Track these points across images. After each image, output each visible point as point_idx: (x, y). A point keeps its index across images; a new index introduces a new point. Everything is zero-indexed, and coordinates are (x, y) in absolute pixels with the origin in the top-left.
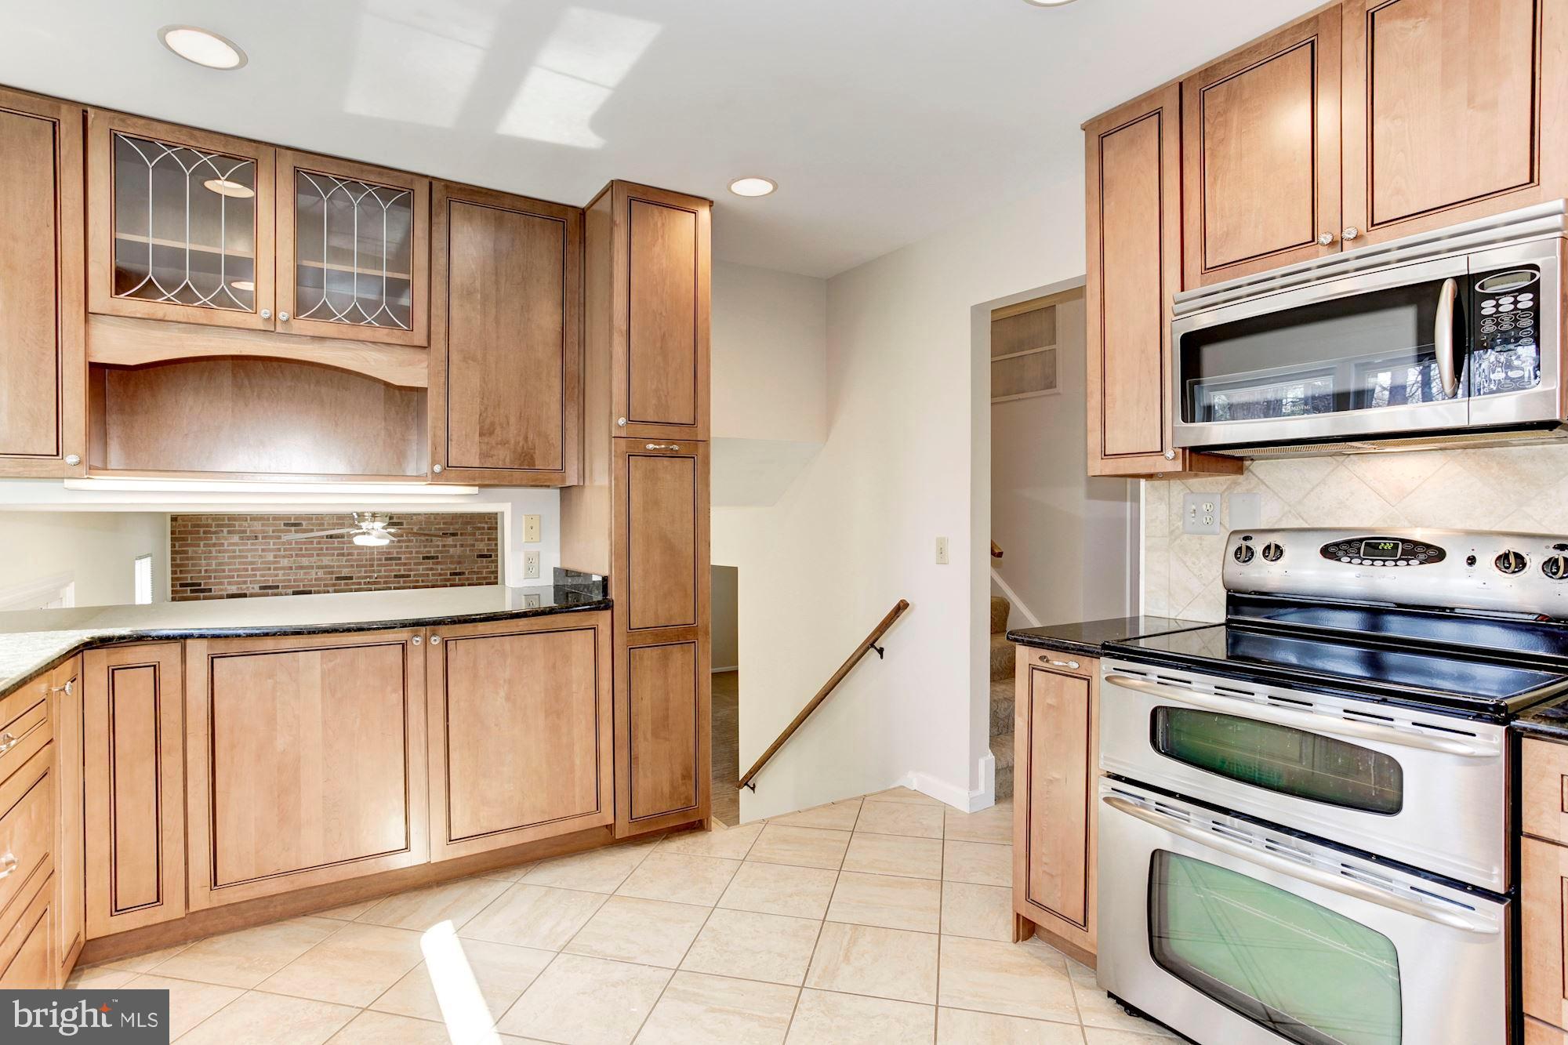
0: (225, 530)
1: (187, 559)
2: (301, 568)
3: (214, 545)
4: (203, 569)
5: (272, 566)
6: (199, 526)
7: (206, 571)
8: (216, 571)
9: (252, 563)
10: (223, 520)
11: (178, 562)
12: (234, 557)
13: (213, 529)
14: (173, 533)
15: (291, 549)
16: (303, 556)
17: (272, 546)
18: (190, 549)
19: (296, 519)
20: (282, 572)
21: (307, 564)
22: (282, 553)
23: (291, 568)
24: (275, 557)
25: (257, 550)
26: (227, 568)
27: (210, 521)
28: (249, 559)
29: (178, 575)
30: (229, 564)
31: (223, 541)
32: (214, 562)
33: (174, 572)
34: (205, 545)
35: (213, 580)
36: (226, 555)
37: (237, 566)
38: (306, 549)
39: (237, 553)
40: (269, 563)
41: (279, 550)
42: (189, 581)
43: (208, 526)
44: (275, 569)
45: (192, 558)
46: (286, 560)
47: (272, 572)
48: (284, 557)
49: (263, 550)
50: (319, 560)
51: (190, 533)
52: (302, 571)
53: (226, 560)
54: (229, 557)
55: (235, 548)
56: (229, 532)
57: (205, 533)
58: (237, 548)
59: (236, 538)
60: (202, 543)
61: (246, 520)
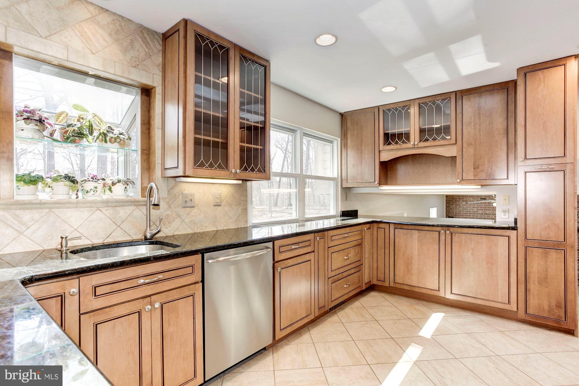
0: (461, 200)
1: (450, 209)
2: (486, 214)
3: (458, 205)
4: (455, 212)
5: (476, 213)
6: (453, 199)
7: (455, 213)
8: (458, 213)
9: (469, 211)
10: (461, 197)
11: (448, 210)
12: (464, 209)
13: (458, 200)
14: (446, 201)
15: (483, 207)
16: (487, 210)
17: (476, 206)
18: (451, 206)
19: (484, 197)
20: (479, 215)
21: (488, 213)
22: (479, 208)
23: (482, 214)
24: (477, 210)
25: (471, 207)
26: (461, 212)
27: (457, 197)
28: (468, 210)
29: (448, 214)
30: (462, 211)
31: (460, 204)
32: (458, 210)
33: (446, 213)
34: (455, 205)
35: (457, 216)
36: (461, 208)
37: (465, 212)
38: (488, 208)
39: (465, 208)
40: (475, 212)
41: (478, 207)
42: (451, 216)
43: (456, 199)
44: (477, 214)
45: (451, 209)
46: (481, 211)
47: (476, 215)
48: (480, 210)
49: (473, 207)
50: (493, 212)
51: (451, 201)
52: (486, 215)
53: (461, 210)
54: (462, 209)
55: (464, 206)
56: (462, 201)
57: (455, 201)
58: (465, 206)
59: (464, 203)
60: (454, 204)
61: (468, 197)
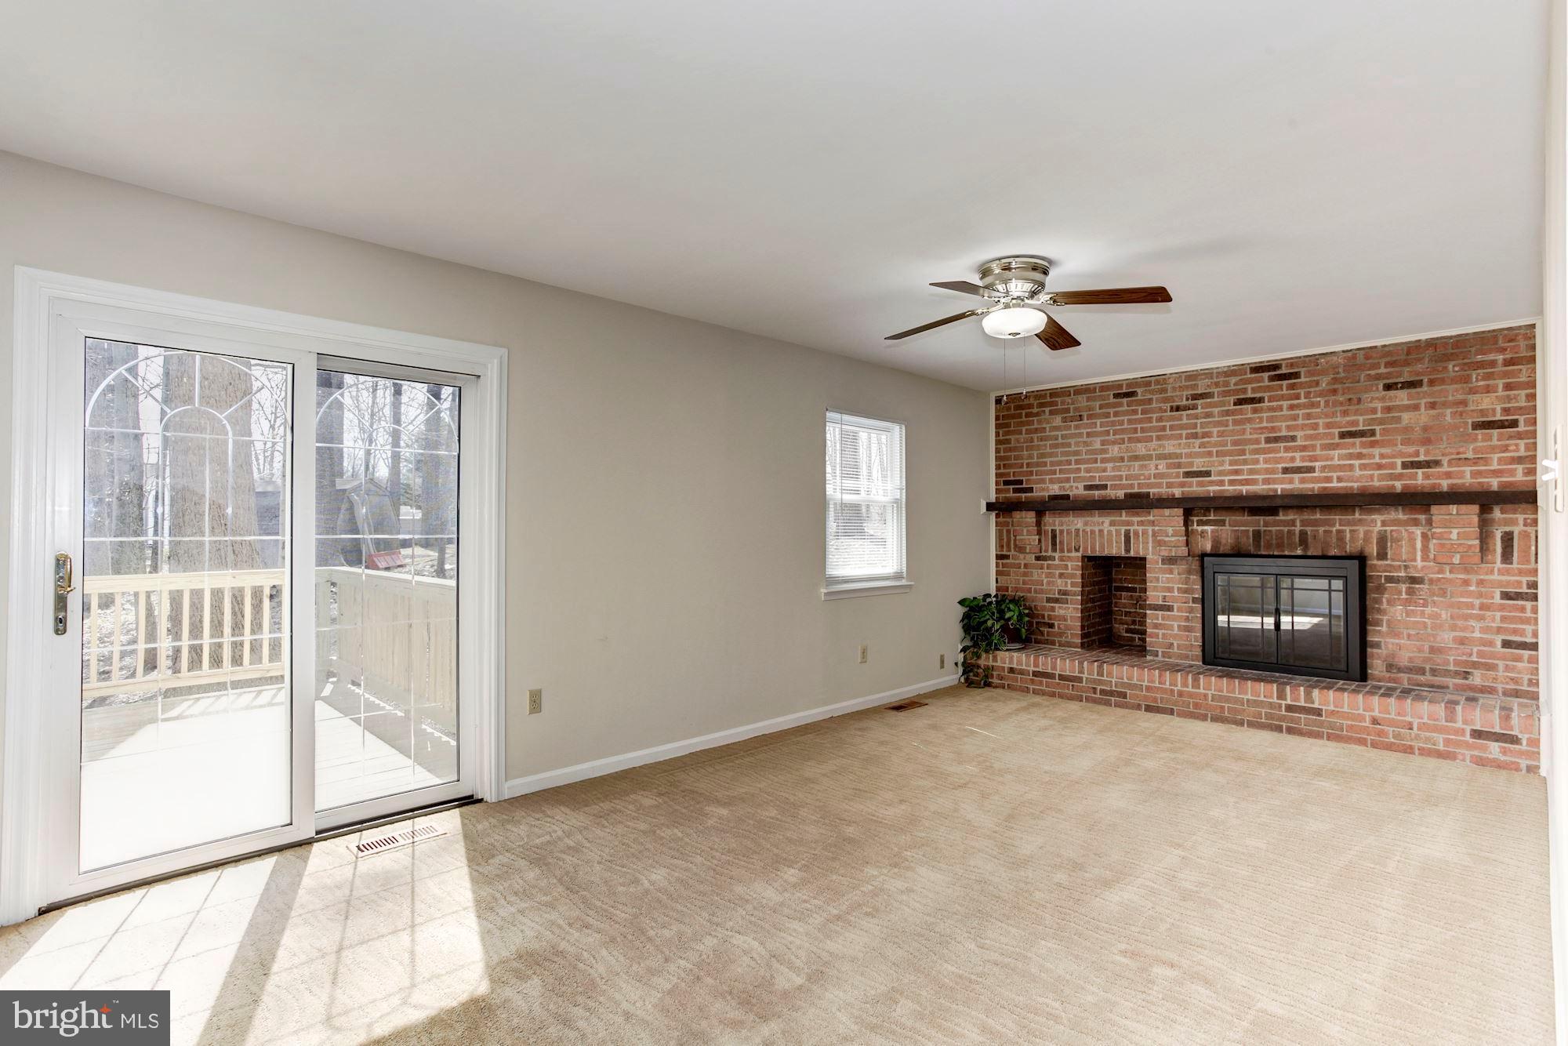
0: (1047, 410)
1: (1010, 450)
2: (1136, 458)
3: (1036, 431)
4: (1026, 461)
5: (1099, 457)
6: (1021, 407)
7: (1028, 464)
8: (1038, 465)
9: (1076, 453)
10: (1044, 396)
11: (1002, 454)
12: (1056, 446)
13: (1035, 410)
14: (997, 418)
15: (1123, 431)
16: (1139, 440)
17: (1099, 429)
18: (1013, 437)
19: (1129, 385)
20: (1111, 465)
21: (1143, 452)
22: (1111, 437)
23: (1122, 459)
24: (1103, 444)
25: (1081, 435)
26: (1048, 460)
27: (1032, 401)
28: (1073, 448)
29: (1002, 471)
30: (1051, 455)
31: (1044, 426)
32: (1035, 453)
33: (998, 467)
34: (1028, 432)
35: (1034, 477)
36: (1048, 443)
37: (1059, 459)
38: (1143, 430)
39: (1060, 440)
40: (1095, 452)
41: (1108, 433)
42: (1012, 478)
43: (1030, 406)
44: (1103, 461)
45: (1015, 449)
46: (1116, 448)
47: (1099, 465)
48: (1114, 443)
49: (1089, 435)
50: (1160, 446)
51: (1013, 417)
52: (1137, 464)
53: (1048, 450)
54: (1052, 446)
55: (1057, 433)
56: (1051, 413)
57: (1027, 415)
58: (1059, 433)
59: (1057, 421)
60: (1024, 429)
61: (1070, 395)
